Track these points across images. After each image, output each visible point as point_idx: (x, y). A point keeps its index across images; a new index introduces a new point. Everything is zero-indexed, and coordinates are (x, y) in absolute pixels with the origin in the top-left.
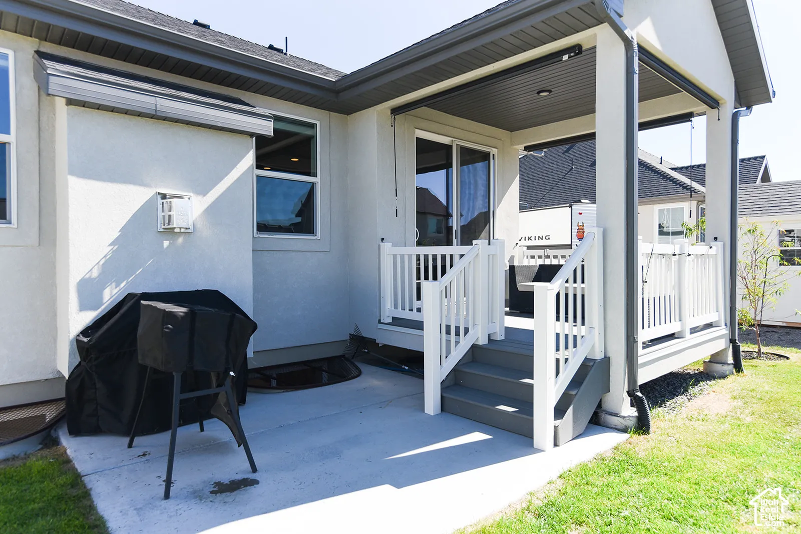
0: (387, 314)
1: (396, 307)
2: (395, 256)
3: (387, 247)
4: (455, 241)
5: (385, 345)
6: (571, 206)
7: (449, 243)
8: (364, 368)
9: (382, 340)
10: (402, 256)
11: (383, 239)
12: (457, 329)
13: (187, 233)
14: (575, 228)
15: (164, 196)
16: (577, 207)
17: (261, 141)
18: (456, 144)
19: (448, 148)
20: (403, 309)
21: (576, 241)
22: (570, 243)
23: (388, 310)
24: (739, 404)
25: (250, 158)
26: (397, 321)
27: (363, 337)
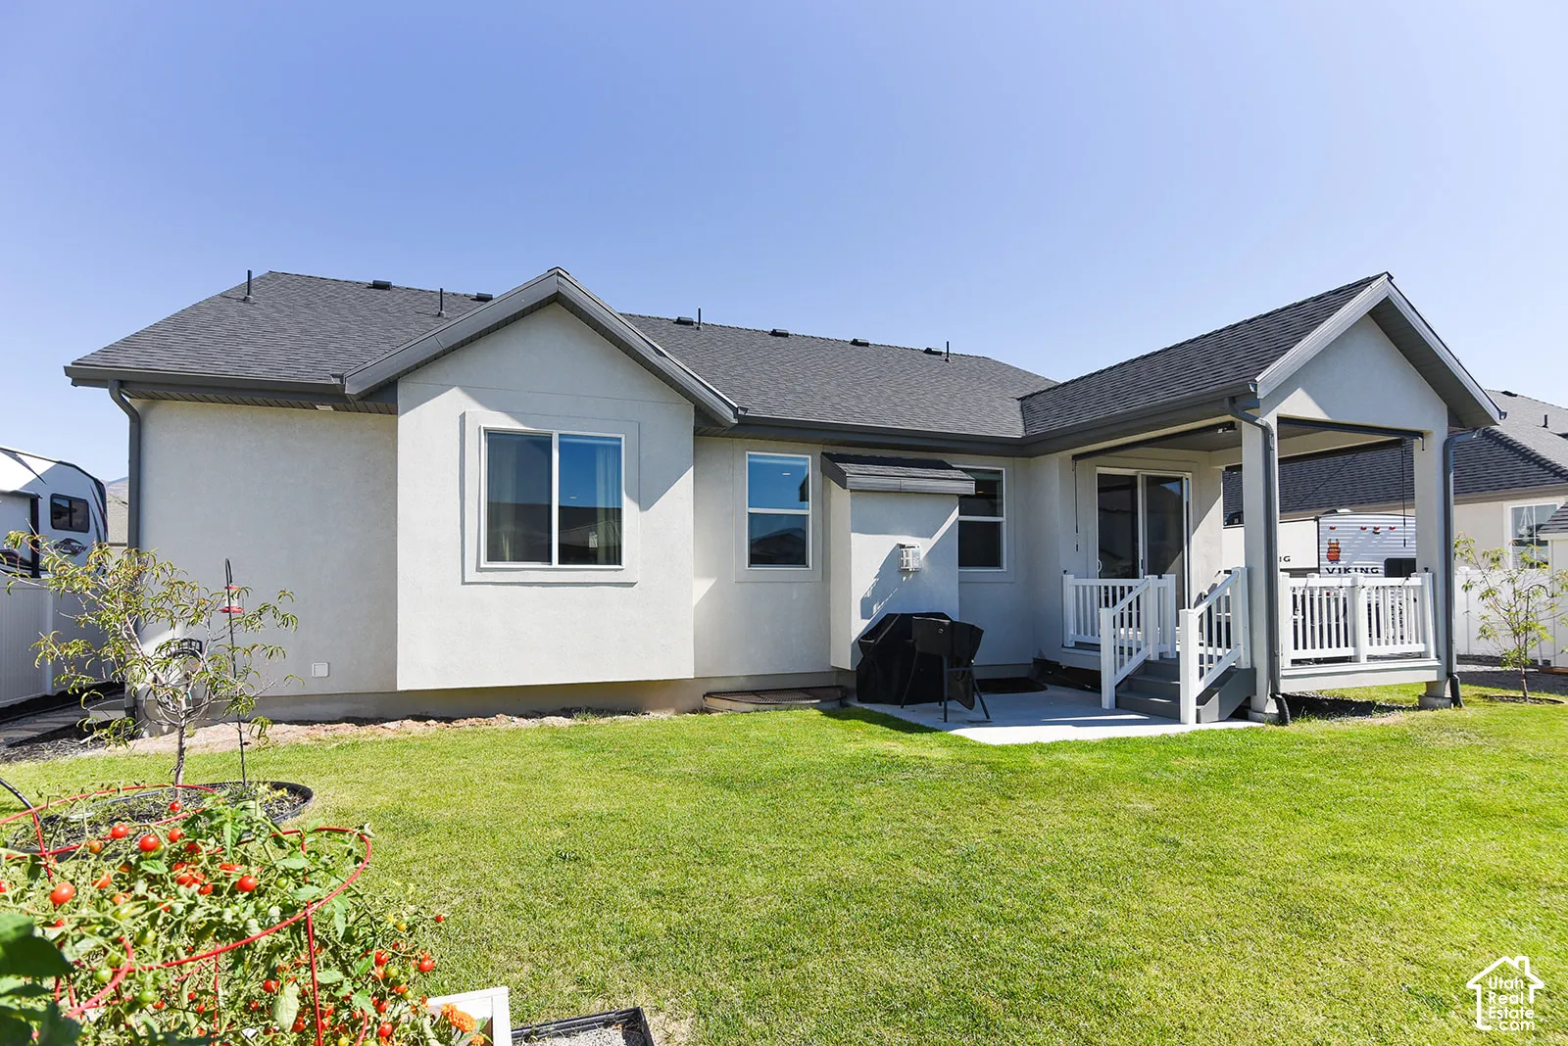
0: (1070, 639)
1: (1079, 633)
2: (1077, 587)
3: (1069, 579)
4: (1141, 571)
5: (1070, 667)
6: (1317, 519)
7: (1135, 575)
8: (1048, 686)
9: (1065, 663)
10: (1084, 587)
11: (1065, 572)
12: (1130, 649)
13: (916, 571)
14: (1325, 547)
15: (903, 546)
16: (1327, 521)
17: (963, 498)
18: (1141, 475)
19: (1133, 478)
20: (1086, 634)
21: (1325, 563)
22: (1316, 566)
23: (1071, 634)
24: (1403, 719)
25: (955, 514)
26: (1079, 645)
27: (1046, 661)
